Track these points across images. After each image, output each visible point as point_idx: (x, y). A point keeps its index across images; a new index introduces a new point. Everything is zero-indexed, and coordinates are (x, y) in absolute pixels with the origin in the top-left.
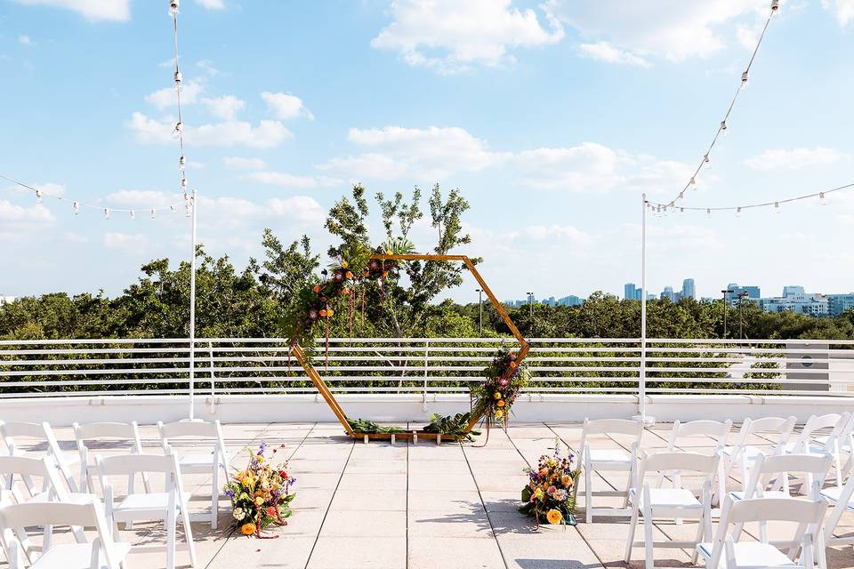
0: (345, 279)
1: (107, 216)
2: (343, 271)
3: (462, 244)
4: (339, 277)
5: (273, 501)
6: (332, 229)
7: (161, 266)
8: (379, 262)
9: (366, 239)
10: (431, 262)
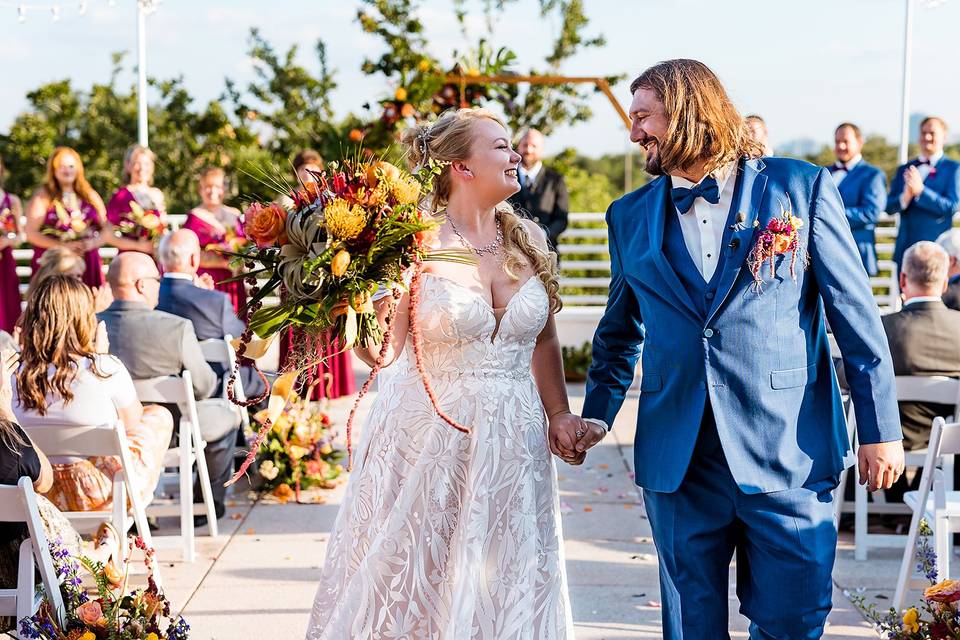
0: (400, 117)
1: (21, 18)
2: (398, 105)
3: (592, 48)
4: (391, 112)
5: (313, 453)
6: (369, 26)
7: (59, 90)
8: (455, 87)
9: (424, 42)
10: (538, 83)
